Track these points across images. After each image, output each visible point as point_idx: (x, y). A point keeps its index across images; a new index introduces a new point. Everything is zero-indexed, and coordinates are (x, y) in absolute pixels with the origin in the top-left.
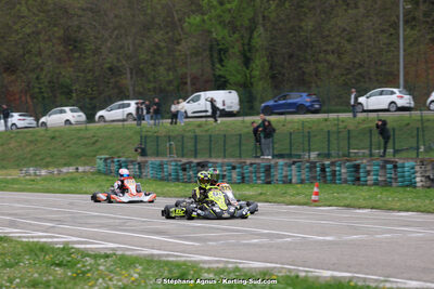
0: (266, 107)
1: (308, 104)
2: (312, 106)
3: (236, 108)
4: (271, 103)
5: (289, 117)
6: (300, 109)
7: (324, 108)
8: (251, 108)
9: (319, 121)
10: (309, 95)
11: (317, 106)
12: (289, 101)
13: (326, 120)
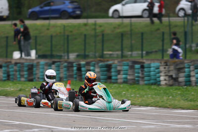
0: (33, 12)
1: (70, 10)
2: (74, 12)
3: (5, 13)
4: (37, 9)
5: (53, 22)
6: (63, 14)
7: (85, 14)
8: (20, 13)
9: (79, 26)
10: (72, 2)
11: (78, 12)
12: (53, 8)
13: (86, 25)
